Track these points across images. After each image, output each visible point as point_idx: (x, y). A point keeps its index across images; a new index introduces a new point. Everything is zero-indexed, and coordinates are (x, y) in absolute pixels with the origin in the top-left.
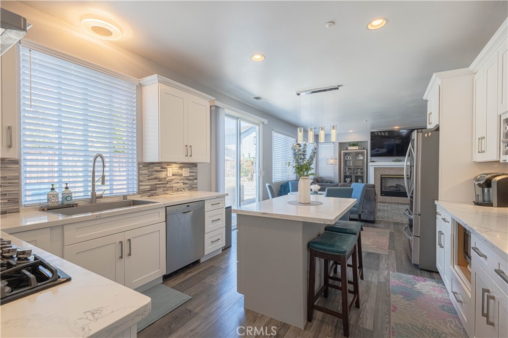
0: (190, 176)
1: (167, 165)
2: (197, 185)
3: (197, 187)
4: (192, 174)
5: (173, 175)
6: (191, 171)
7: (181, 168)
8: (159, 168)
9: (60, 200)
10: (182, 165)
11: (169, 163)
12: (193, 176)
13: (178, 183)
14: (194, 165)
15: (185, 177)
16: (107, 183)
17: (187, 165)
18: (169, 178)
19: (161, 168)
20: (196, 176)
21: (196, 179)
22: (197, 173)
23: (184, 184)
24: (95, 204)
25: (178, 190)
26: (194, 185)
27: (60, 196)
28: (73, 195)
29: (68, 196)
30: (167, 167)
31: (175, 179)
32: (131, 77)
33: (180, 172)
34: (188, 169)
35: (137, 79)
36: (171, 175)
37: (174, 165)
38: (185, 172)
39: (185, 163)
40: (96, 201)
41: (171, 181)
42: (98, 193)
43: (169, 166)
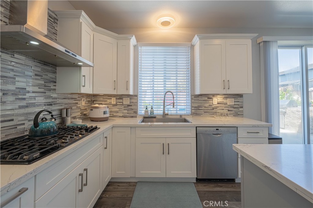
0: (235, 105)
1: (213, 96)
2: (243, 112)
3: (243, 114)
4: (236, 103)
5: (218, 103)
6: (236, 100)
7: (226, 98)
8: (206, 98)
9: (149, 114)
10: (227, 96)
11: (214, 95)
12: (239, 105)
13: (223, 109)
14: (240, 96)
15: (230, 105)
16: (175, 107)
17: (232, 96)
18: (215, 106)
19: (208, 98)
20: (242, 105)
21: (242, 107)
22: (242, 102)
23: (229, 111)
24: (165, 118)
25: (222, 115)
26: (239, 112)
27: (149, 112)
28: (155, 112)
29: (152, 112)
30: (213, 97)
31: (220, 106)
32: (186, 43)
33: (225, 101)
34: (233, 99)
35: (189, 43)
36: (216, 103)
37: (218, 96)
38: (230, 102)
39: (230, 95)
40: (165, 116)
41: (216, 108)
42: (166, 112)
43: (214, 97)
